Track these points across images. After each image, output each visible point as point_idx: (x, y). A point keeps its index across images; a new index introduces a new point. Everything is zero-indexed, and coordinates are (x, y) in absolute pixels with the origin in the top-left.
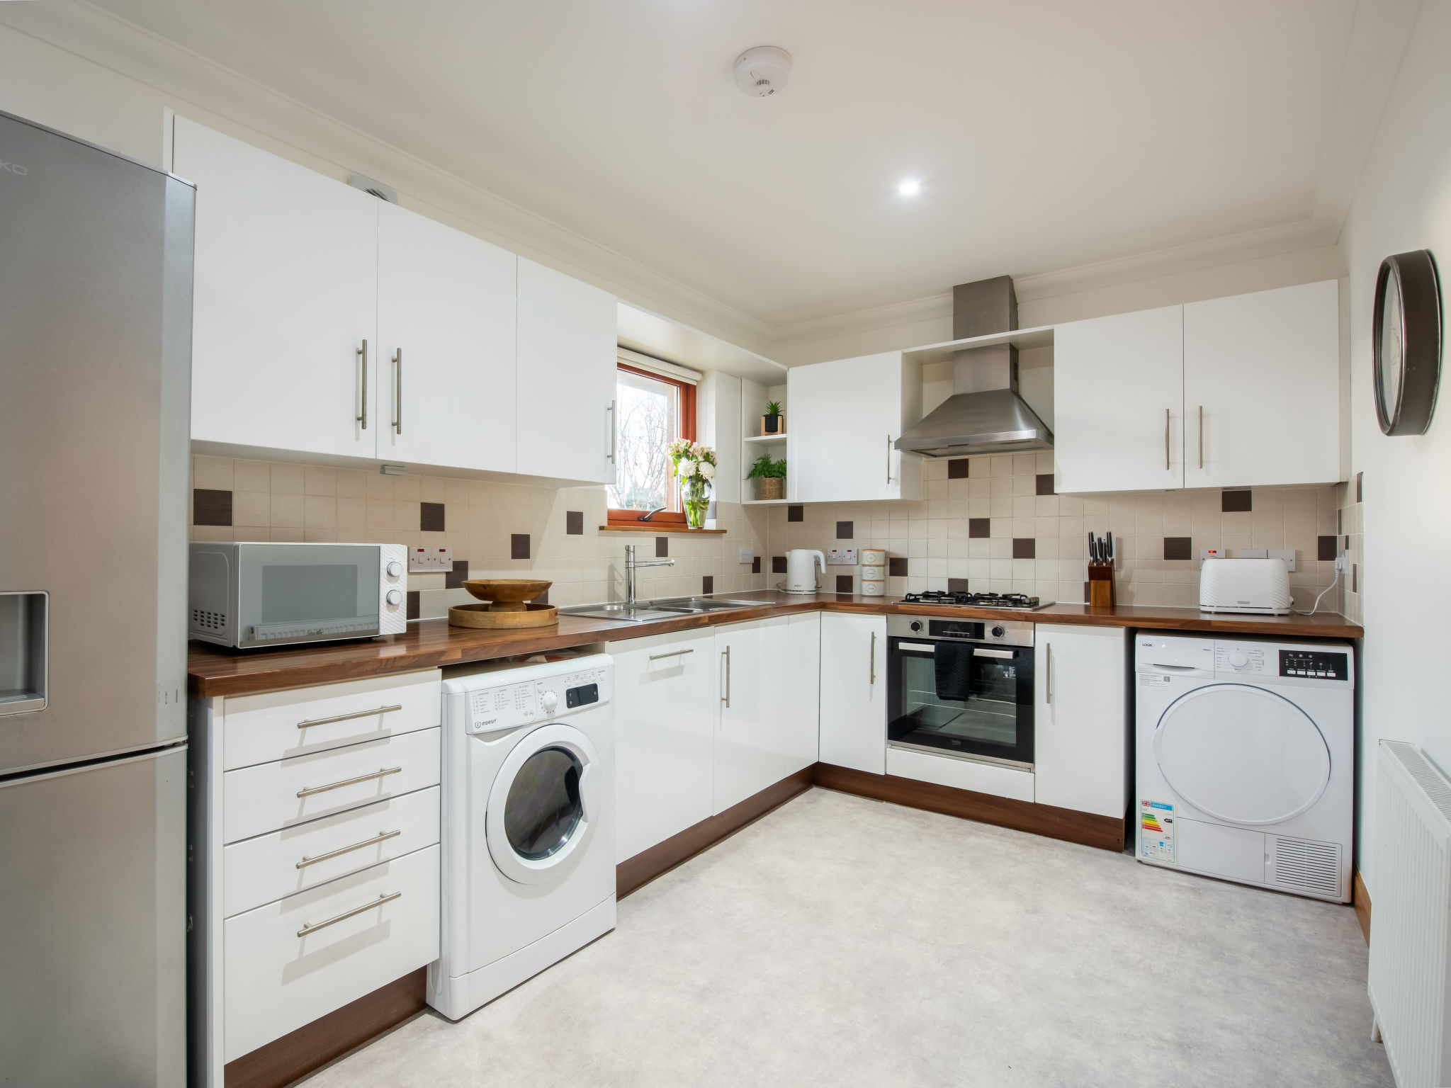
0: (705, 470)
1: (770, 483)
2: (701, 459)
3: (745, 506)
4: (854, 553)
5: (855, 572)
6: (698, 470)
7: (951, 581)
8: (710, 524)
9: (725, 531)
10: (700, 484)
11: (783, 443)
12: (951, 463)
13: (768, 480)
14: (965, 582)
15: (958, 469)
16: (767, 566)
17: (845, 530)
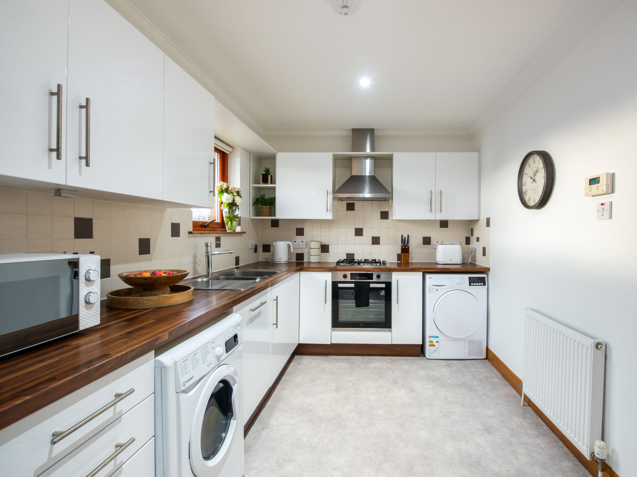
0: (238, 200)
1: (266, 208)
2: (235, 194)
3: (252, 219)
4: (305, 242)
5: (305, 252)
6: (234, 200)
7: (348, 255)
8: (238, 229)
9: (245, 233)
10: (234, 208)
11: (274, 188)
12: (347, 204)
13: (265, 207)
14: (353, 255)
15: (350, 207)
16: (260, 249)
17: (300, 232)
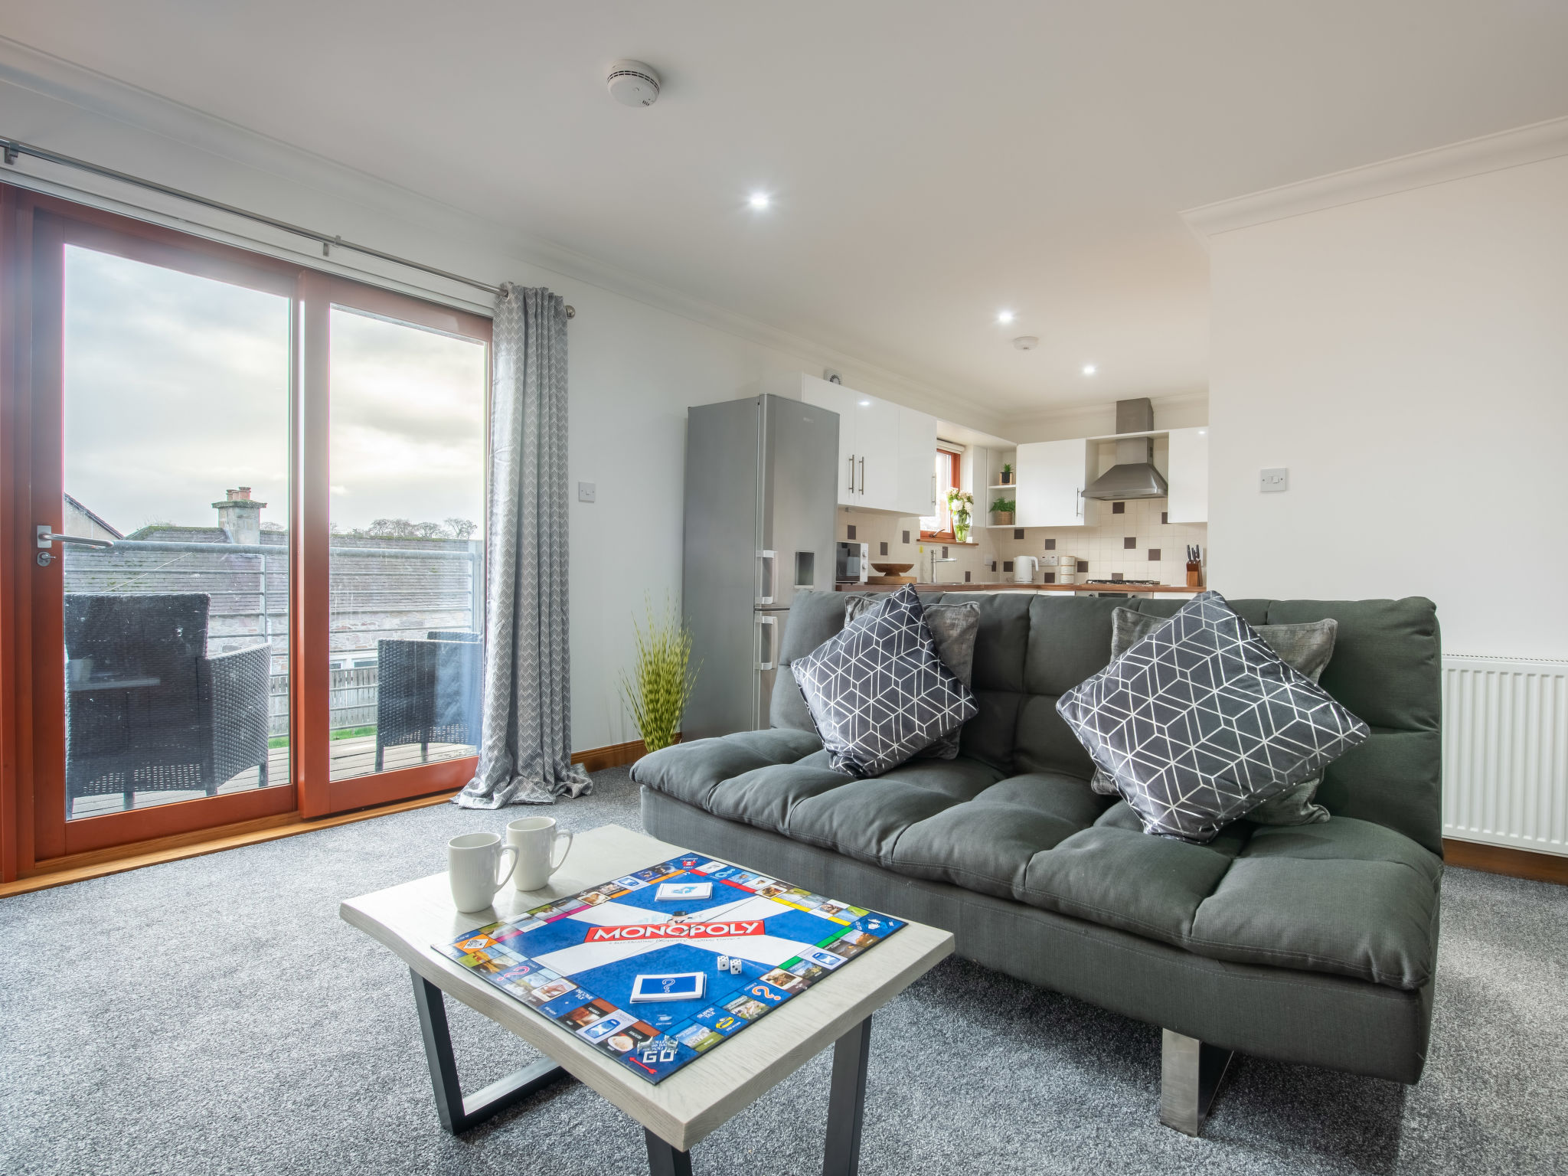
0: (968, 507)
1: (1005, 515)
2: (965, 500)
3: (989, 529)
4: (1056, 558)
5: (1056, 571)
6: (964, 507)
7: (1113, 575)
8: (969, 540)
9: (977, 544)
10: (964, 516)
11: (1014, 489)
12: (1115, 504)
13: (1003, 513)
14: (1122, 575)
15: (1119, 508)
16: (1000, 567)
17: (1050, 545)
